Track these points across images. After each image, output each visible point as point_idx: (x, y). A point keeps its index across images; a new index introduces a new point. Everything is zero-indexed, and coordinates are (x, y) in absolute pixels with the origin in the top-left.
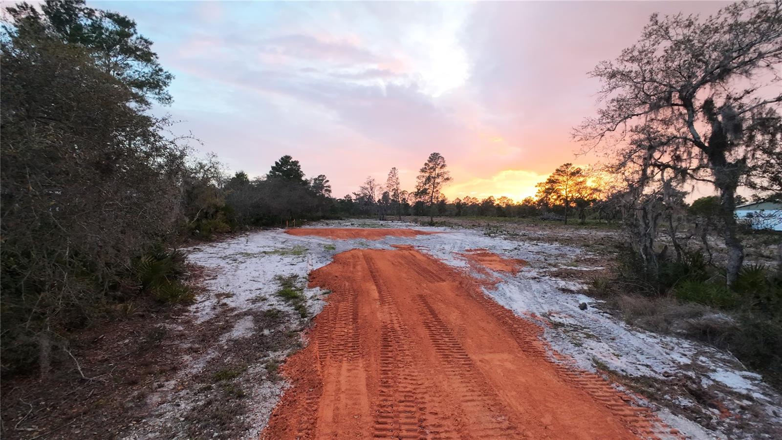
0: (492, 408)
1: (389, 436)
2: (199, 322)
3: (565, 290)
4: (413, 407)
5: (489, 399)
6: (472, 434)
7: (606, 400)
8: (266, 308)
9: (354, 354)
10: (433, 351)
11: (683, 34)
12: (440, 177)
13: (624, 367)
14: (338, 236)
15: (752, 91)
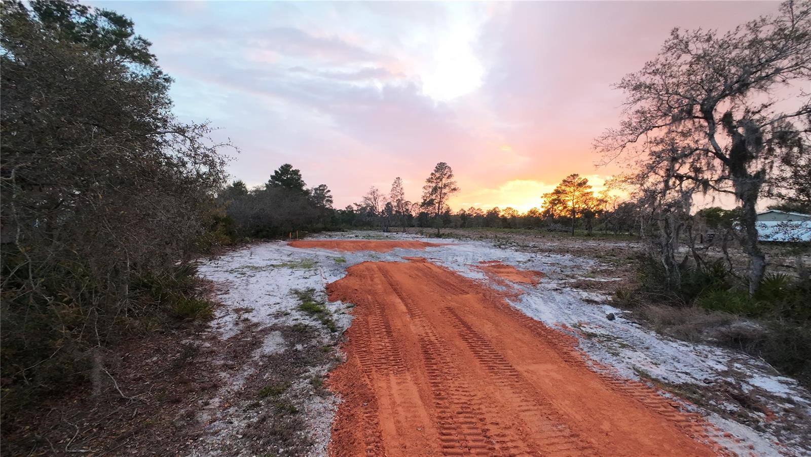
0: (550, 417)
1: (458, 446)
2: (225, 339)
3: (589, 301)
4: (472, 418)
5: (544, 409)
6: (538, 442)
7: (656, 407)
8: (291, 323)
9: (399, 368)
10: (477, 362)
11: (703, 48)
12: (447, 188)
13: (665, 375)
14: (345, 249)
15: (770, 105)
